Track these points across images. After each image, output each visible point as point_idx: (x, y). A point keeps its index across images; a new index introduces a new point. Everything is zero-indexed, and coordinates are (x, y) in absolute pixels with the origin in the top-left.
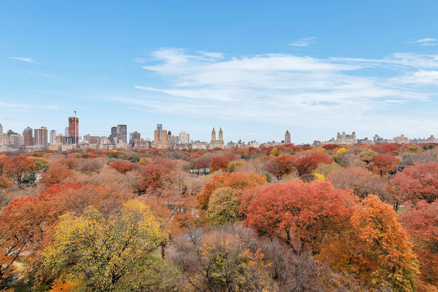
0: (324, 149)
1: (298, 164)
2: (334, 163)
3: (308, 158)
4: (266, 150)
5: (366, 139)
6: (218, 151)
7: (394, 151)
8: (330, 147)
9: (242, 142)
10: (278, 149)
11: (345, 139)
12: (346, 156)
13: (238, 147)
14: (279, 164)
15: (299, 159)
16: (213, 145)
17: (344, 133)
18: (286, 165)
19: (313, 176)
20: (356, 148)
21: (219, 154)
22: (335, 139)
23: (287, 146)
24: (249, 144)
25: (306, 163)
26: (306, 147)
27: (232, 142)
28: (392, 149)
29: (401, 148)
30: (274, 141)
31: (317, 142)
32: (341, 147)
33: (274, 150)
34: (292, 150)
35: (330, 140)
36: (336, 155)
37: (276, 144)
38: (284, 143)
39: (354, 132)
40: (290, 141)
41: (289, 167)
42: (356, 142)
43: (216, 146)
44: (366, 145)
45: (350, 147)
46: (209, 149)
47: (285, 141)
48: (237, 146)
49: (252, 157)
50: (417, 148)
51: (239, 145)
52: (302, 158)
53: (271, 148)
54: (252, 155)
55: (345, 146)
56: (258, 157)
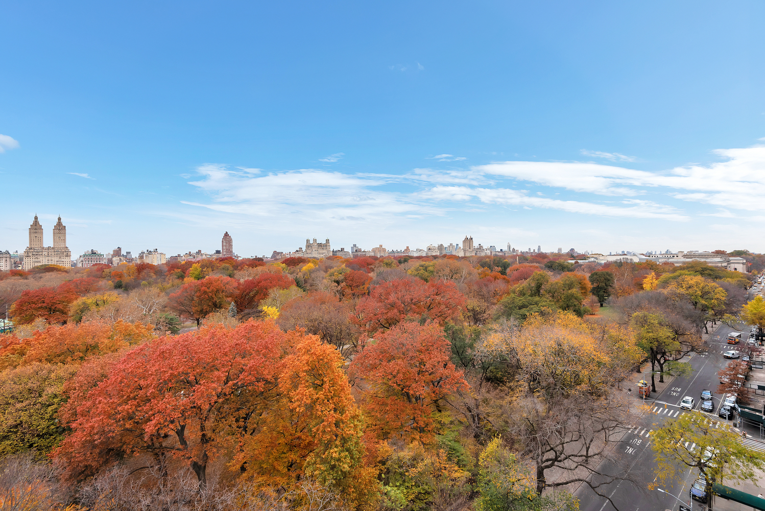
0: (284, 264)
1: (237, 292)
2: (294, 288)
3: (255, 281)
4: (178, 268)
5: (342, 250)
6: (47, 273)
7: (370, 267)
8: (293, 262)
9: (123, 252)
10: (203, 267)
11: (316, 249)
12: (313, 275)
13: (113, 263)
14: (198, 294)
15: (239, 284)
16: (35, 260)
17: (315, 240)
18: (214, 296)
19: (261, 312)
20: (329, 263)
21: (51, 281)
22: (304, 249)
23: (220, 261)
24: (141, 257)
25: (251, 290)
26: (257, 262)
27: (93, 253)
28: (369, 264)
29: (377, 262)
30: (200, 251)
31: (278, 253)
32: (309, 262)
33: (195, 269)
34: (231, 268)
35: (297, 251)
36: (300, 275)
37: (204, 257)
38: (221, 255)
39: (328, 240)
40: (232, 252)
41: (220, 298)
42: (331, 254)
43: (44, 261)
44: (341, 258)
45: (321, 261)
46: (20, 268)
47: (221, 251)
48: (110, 261)
49: (145, 285)
50: (392, 263)
51: (116, 260)
52: (245, 281)
53: (189, 264)
54: (144, 280)
55: (314, 261)
56: (157, 283)
